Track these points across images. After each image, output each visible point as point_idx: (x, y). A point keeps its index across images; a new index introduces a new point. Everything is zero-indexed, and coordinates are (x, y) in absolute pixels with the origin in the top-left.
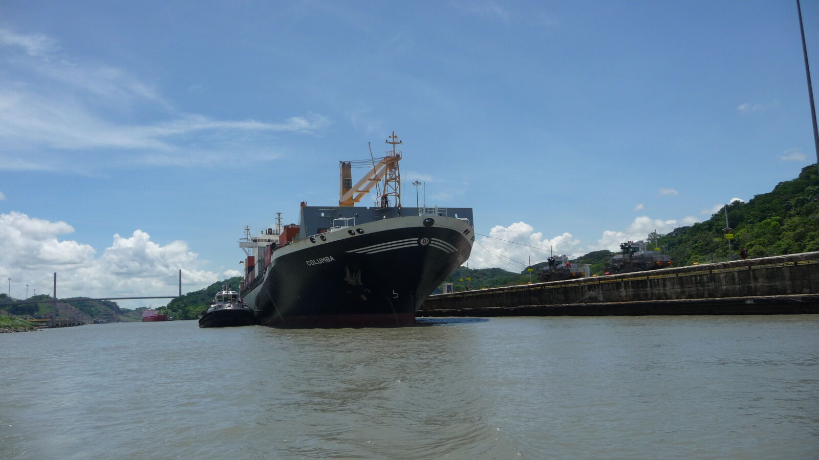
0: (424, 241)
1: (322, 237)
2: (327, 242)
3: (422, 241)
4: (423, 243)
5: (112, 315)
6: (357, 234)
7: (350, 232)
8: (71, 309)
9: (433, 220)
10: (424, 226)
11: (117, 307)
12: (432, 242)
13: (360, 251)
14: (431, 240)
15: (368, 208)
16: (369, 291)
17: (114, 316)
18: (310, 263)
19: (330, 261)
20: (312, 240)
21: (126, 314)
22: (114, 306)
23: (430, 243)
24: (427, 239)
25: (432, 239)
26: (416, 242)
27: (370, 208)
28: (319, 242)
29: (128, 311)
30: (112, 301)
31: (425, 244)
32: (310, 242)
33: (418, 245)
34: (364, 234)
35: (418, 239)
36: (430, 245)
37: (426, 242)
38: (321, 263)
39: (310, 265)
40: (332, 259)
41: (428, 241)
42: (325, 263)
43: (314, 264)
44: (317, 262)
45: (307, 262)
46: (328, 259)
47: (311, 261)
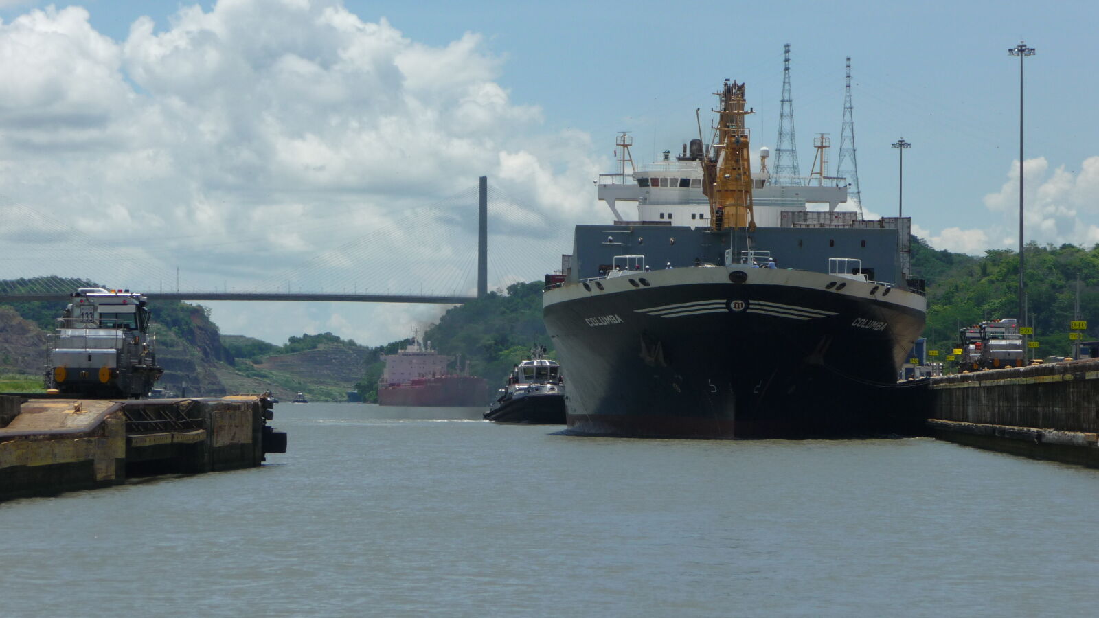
0: (737, 305)
1: (599, 285)
2: (606, 292)
3: (732, 305)
4: (735, 307)
5: (190, 366)
6: (642, 287)
7: (632, 282)
8: (23, 331)
9: (746, 275)
10: (730, 282)
11: (211, 332)
12: (751, 306)
13: (653, 311)
14: (748, 305)
15: (693, 228)
16: (680, 377)
17: (199, 370)
18: (591, 323)
19: (617, 322)
20: (587, 287)
21: (249, 362)
22: (196, 322)
23: (747, 307)
24: (740, 302)
25: (751, 302)
26: (724, 306)
27: (696, 228)
28: (595, 292)
29: (259, 349)
30: (195, 303)
31: (737, 310)
32: (585, 289)
33: (726, 310)
34: (651, 286)
35: (725, 301)
36: (749, 311)
37: (740, 306)
38: (606, 324)
39: (592, 325)
40: (619, 320)
41: (744, 304)
42: (611, 325)
43: (597, 325)
44: (600, 322)
45: (586, 320)
46: (614, 319)
47: (591, 319)
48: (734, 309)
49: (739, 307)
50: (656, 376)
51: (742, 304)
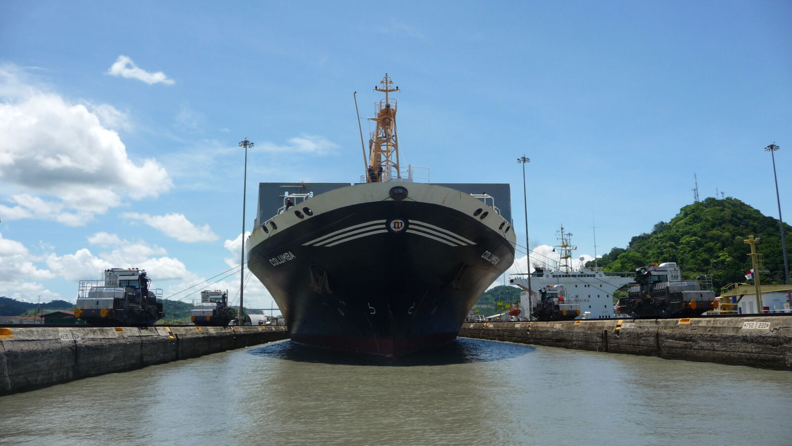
0: (397, 225)
1: (273, 225)
2: (279, 230)
3: (392, 225)
4: (395, 227)
6: (306, 217)
7: (298, 213)
9: (406, 190)
10: (390, 199)
12: (410, 226)
13: (317, 242)
14: (407, 224)
16: (344, 302)
18: (274, 263)
19: (290, 259)
20: (265, 229)
23: (406, 227)
24: (400, 221)
25: (410, 221)
26: (384, 226)
28: (272, 232)
31: (396, 230)
32: (264, 231)
33: (386, 231)
34: (314, 215)
35: (384, 221)
36: (408, 231)
37: (400, 226)
38: (283, 262)
39: (275, 265)
40: (293, 256)
41: (403, 224)
42: (287, 262)
43: (278, 264)
44: (280, 261)
45: (270, 260)
46: (289, 256)
47: (273, 259)
48: (394, 229)
49: (399, 228)
50: (324, 304)
51: (401, 223)
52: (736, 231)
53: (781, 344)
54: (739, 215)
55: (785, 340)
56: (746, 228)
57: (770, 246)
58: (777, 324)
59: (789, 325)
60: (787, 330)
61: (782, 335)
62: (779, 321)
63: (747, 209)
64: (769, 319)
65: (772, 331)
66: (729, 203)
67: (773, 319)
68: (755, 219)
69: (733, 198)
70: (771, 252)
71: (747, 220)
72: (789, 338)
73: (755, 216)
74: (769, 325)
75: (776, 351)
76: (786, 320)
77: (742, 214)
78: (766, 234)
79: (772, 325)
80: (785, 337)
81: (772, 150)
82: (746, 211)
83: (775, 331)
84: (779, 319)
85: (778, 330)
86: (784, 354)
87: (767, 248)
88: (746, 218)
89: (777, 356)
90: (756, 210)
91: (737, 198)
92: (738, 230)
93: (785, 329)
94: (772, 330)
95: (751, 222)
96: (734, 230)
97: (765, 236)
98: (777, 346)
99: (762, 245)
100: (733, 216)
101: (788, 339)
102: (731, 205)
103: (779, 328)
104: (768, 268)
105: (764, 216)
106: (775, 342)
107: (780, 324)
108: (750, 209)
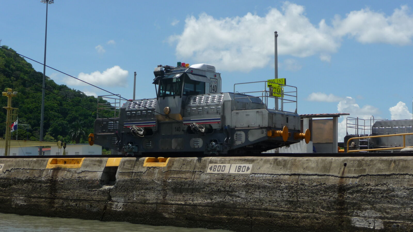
52: (6, 82)
53: (11, 185)
54: (12, 66)
55: (14, 181)
56: (16, 80)
57: (35, 102)
58: (9, 166)
59: (19, 166)
60: (18, 172)
61: (13, 176)
62: (12, 163)
63: (21, 61)
64: (4, 161)
65: (5, 173)
66: (4, 52)
67: (7, 161)
68: (26, 73)
69: (9, 48)
70: (35, 108)
71: (18, 72)
72: (18, 179)
73: (26, 69)
74: (3, 167)
75: (5, 193)
76: (19, 161)
77: (14, 66)
78: (34, 89)
79: (5, 167)
80: (15, 178)
81: (47, 2)
82: (19, 62)
83: (7, 173)
84: (12, 160)
85: (10, 171)
86: (12, 196)
87: (32, 103)
88: (17, 70)
89: (5, 198)
90: (29, 64)
91: (12, 49)
92: (8, 81)
93: (16, 170)
94: (5, 171)
95: (22, 75)
96: (4, 81)
97: (33, 91)
98: (6, 187)
99: (28, 100)
100: (6, 66)
101: (16, 180)
102: (6, 55)
103: (11, 170)
104: (30, 123)
105: (35, 71)
106: (5, 184)
107: (12, 166)
108: (23, 61)
